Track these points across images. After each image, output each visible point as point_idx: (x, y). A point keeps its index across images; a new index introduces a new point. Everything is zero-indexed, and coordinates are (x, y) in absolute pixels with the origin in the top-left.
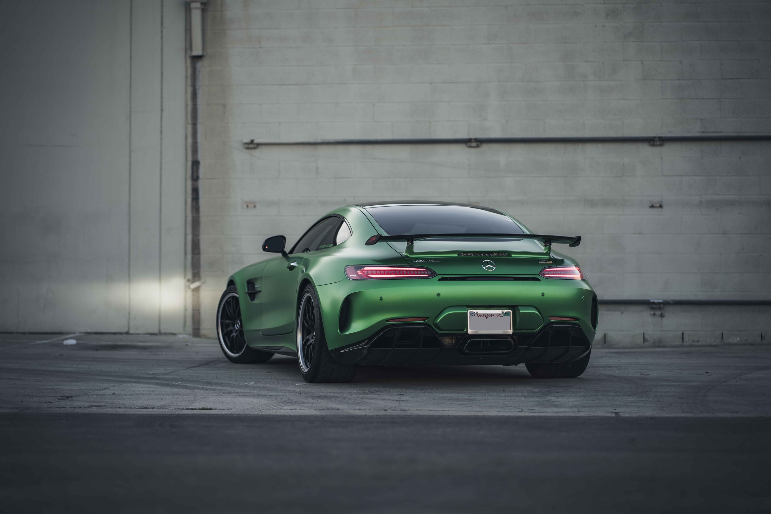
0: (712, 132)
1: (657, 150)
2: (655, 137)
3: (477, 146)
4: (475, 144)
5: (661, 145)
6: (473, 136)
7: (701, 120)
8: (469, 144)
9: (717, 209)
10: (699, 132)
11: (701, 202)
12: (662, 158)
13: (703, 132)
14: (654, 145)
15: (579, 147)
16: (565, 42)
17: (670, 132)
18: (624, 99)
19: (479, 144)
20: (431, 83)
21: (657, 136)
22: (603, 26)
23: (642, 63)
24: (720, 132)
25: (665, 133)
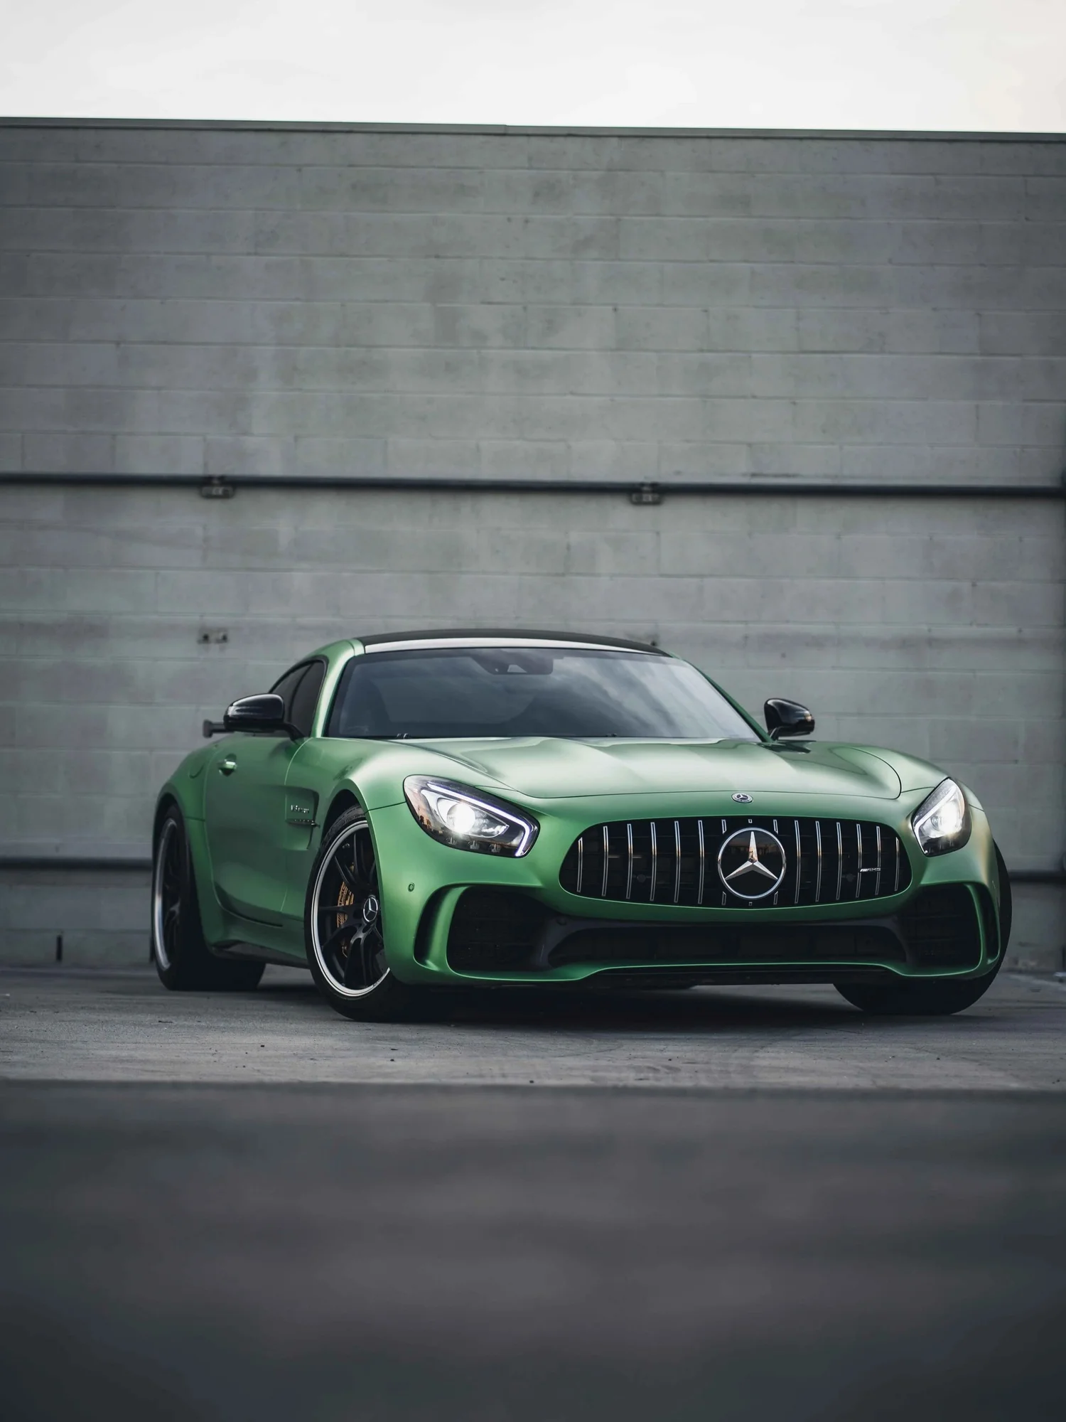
0: (776, 476)
1: (647, 513)
2: (642, 485)
3: (226, 496)
4: (220, 491)
5: (656, 503)
6: (215, 471)
7: (750, 445)
8: (206, 489)
9: (783, 656)
10: (744, 475)
11: (746, 637)
12: (658, 533)
13: (754, 475)
14: (639, 503)
15: (467, 504)
16: (437, 257)
17: (678, 473)
18: (572, 393)
19: (230, 489)
20: (118, 343)
21: (649, 481)
22: (527, 221)
23: (615, 310)
24: (794, 476)
25: (666, 476)
